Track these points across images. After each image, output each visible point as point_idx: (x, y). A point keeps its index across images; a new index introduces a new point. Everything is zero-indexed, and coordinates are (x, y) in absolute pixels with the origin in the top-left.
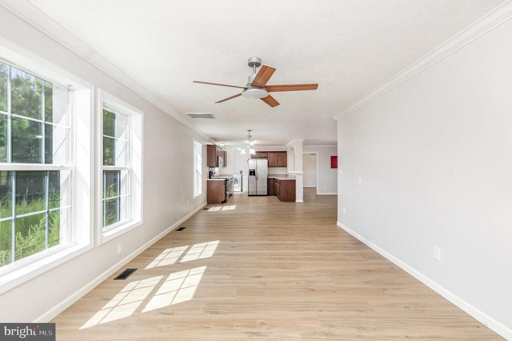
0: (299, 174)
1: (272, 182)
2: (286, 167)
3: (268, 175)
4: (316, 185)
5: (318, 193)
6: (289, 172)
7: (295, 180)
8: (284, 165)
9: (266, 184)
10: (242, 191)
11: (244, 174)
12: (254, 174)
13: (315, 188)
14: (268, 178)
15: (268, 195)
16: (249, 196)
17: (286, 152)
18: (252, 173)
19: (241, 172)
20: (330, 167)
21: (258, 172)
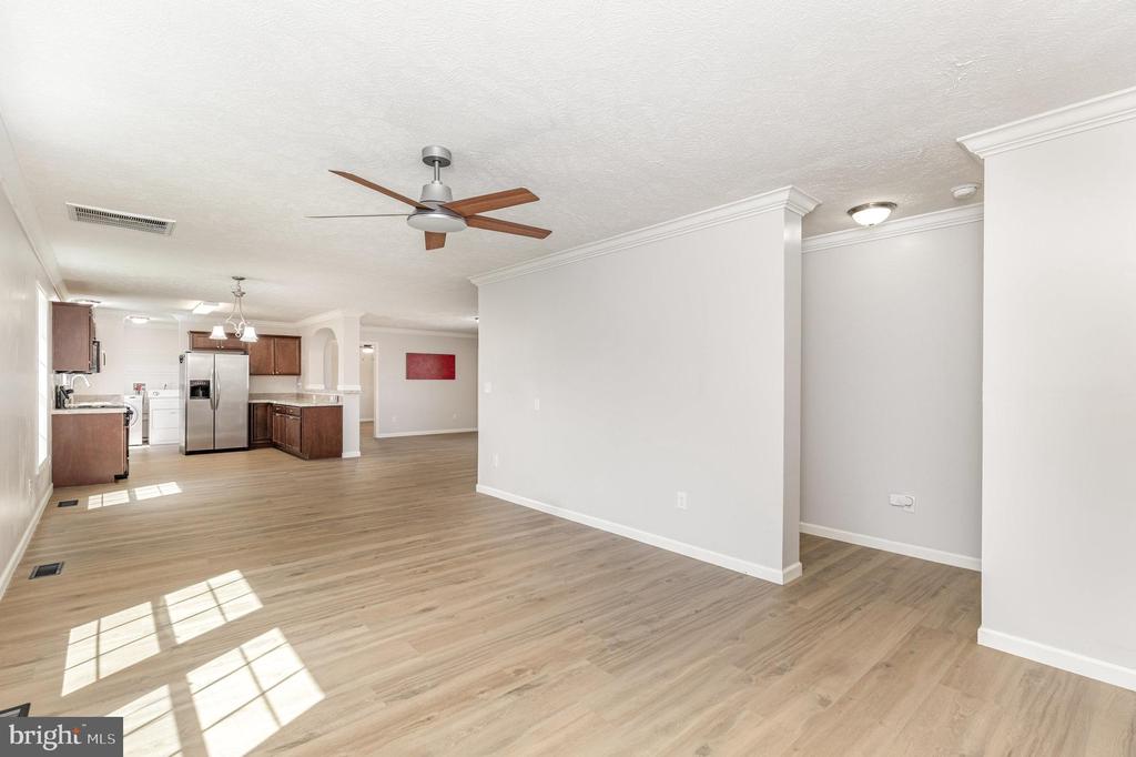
0: (351, 393)
1: (260, 413)
2: (299, 374)
3: (251, 396)
4: (372, 415)
5: (379, 435)
6: (310, 387)
7: (341, 407)
8: (295, 371)
9: (243, 419)
10: (146, 442)
11: (150, 394)
12: (206, 394)
13: (372, 422)
14: (250, 405)
15: (251, 446)
16: (188, 453)
17: (299, 338)
18: (200, 390)
19: (138, 388)
20: (405, 375)
21: (218, 387)
